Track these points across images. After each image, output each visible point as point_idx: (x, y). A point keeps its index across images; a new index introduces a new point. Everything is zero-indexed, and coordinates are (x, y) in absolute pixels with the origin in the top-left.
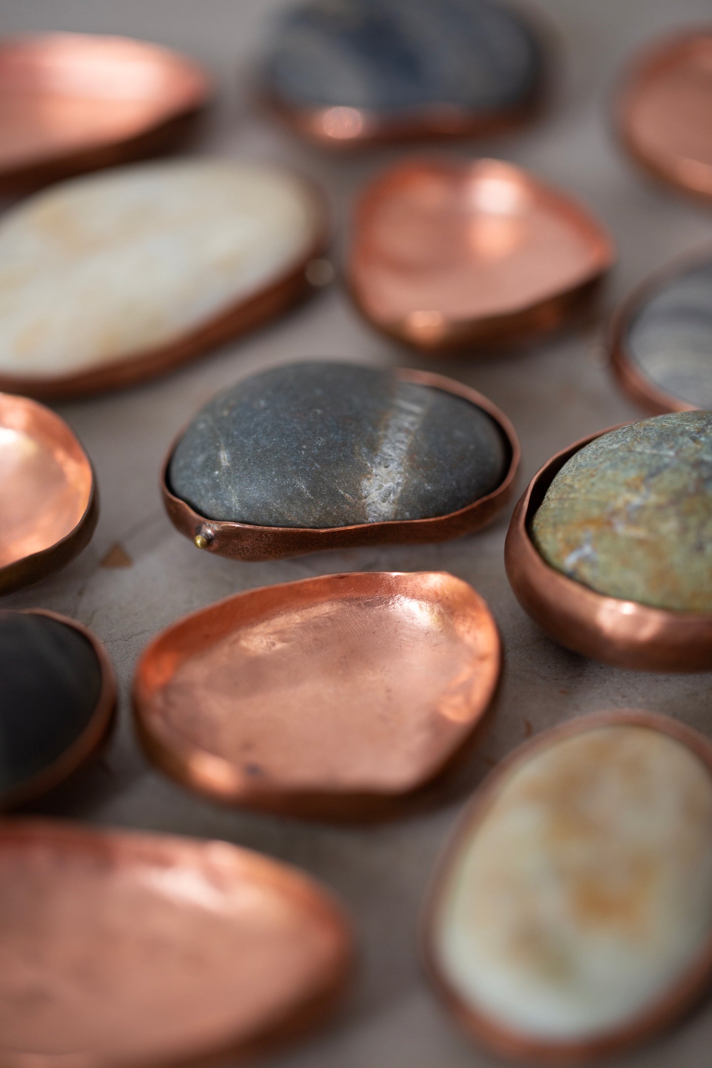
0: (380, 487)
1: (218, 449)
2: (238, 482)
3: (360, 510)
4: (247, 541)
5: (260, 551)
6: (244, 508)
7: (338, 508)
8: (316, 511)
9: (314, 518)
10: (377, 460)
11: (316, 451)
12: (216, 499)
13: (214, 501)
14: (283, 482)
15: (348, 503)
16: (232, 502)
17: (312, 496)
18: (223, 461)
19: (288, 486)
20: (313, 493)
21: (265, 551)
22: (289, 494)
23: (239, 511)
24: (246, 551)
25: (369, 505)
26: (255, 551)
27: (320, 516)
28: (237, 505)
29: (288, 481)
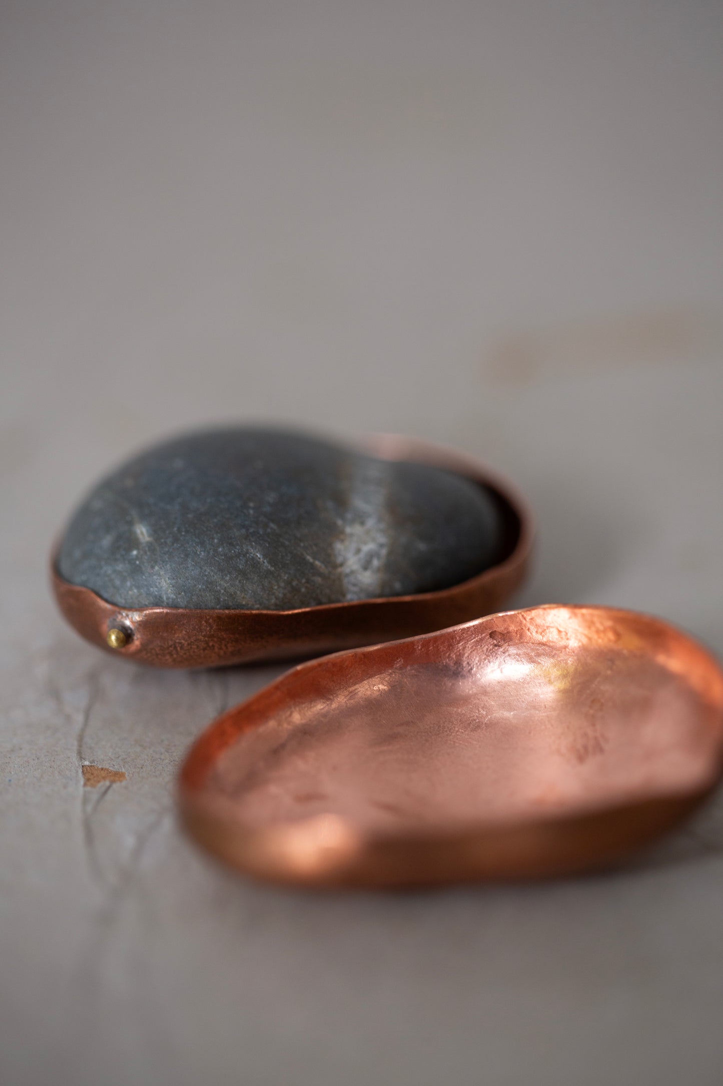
0: (358, 551)
1: (131, 523)
2: (167, 559)
3: (336, 583)
4: (181, 631)
5: (198, 647)
6: (180, 594)
7: (308, 581)
8: (279, 587)
9: (277, 598)
10: (349, 516)
11: (267, 509)
12: (138, 588)
13: (135, 591)
14: (230, 552)
15: (320, 575)
16: (161, 587)
17: (272, 566)
18: (140, 537)
19: (238, 556)
20: (272, 562)
21: (205, 646)
22: (241, 567)
23: (174, 600)
24: (179, 649)
25: (347, 575)
26: (191, 647)
27: (285, 595)
28: (170, 590)
29: (237, 549)
